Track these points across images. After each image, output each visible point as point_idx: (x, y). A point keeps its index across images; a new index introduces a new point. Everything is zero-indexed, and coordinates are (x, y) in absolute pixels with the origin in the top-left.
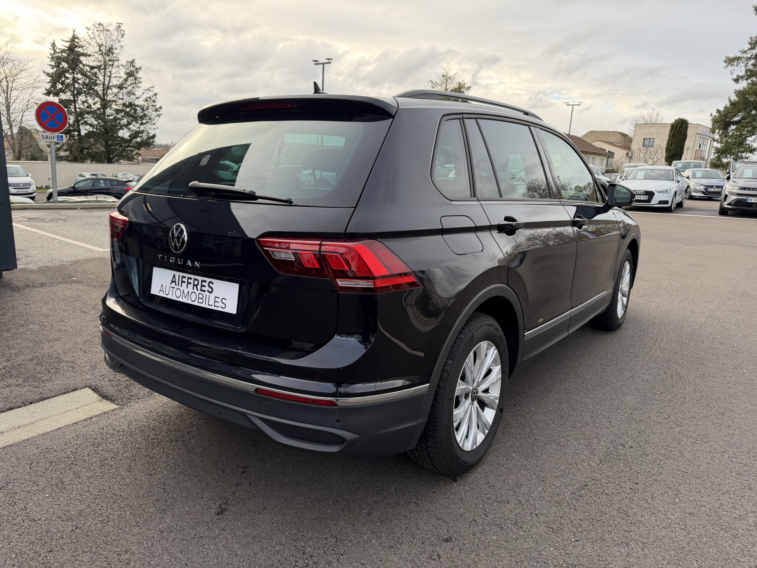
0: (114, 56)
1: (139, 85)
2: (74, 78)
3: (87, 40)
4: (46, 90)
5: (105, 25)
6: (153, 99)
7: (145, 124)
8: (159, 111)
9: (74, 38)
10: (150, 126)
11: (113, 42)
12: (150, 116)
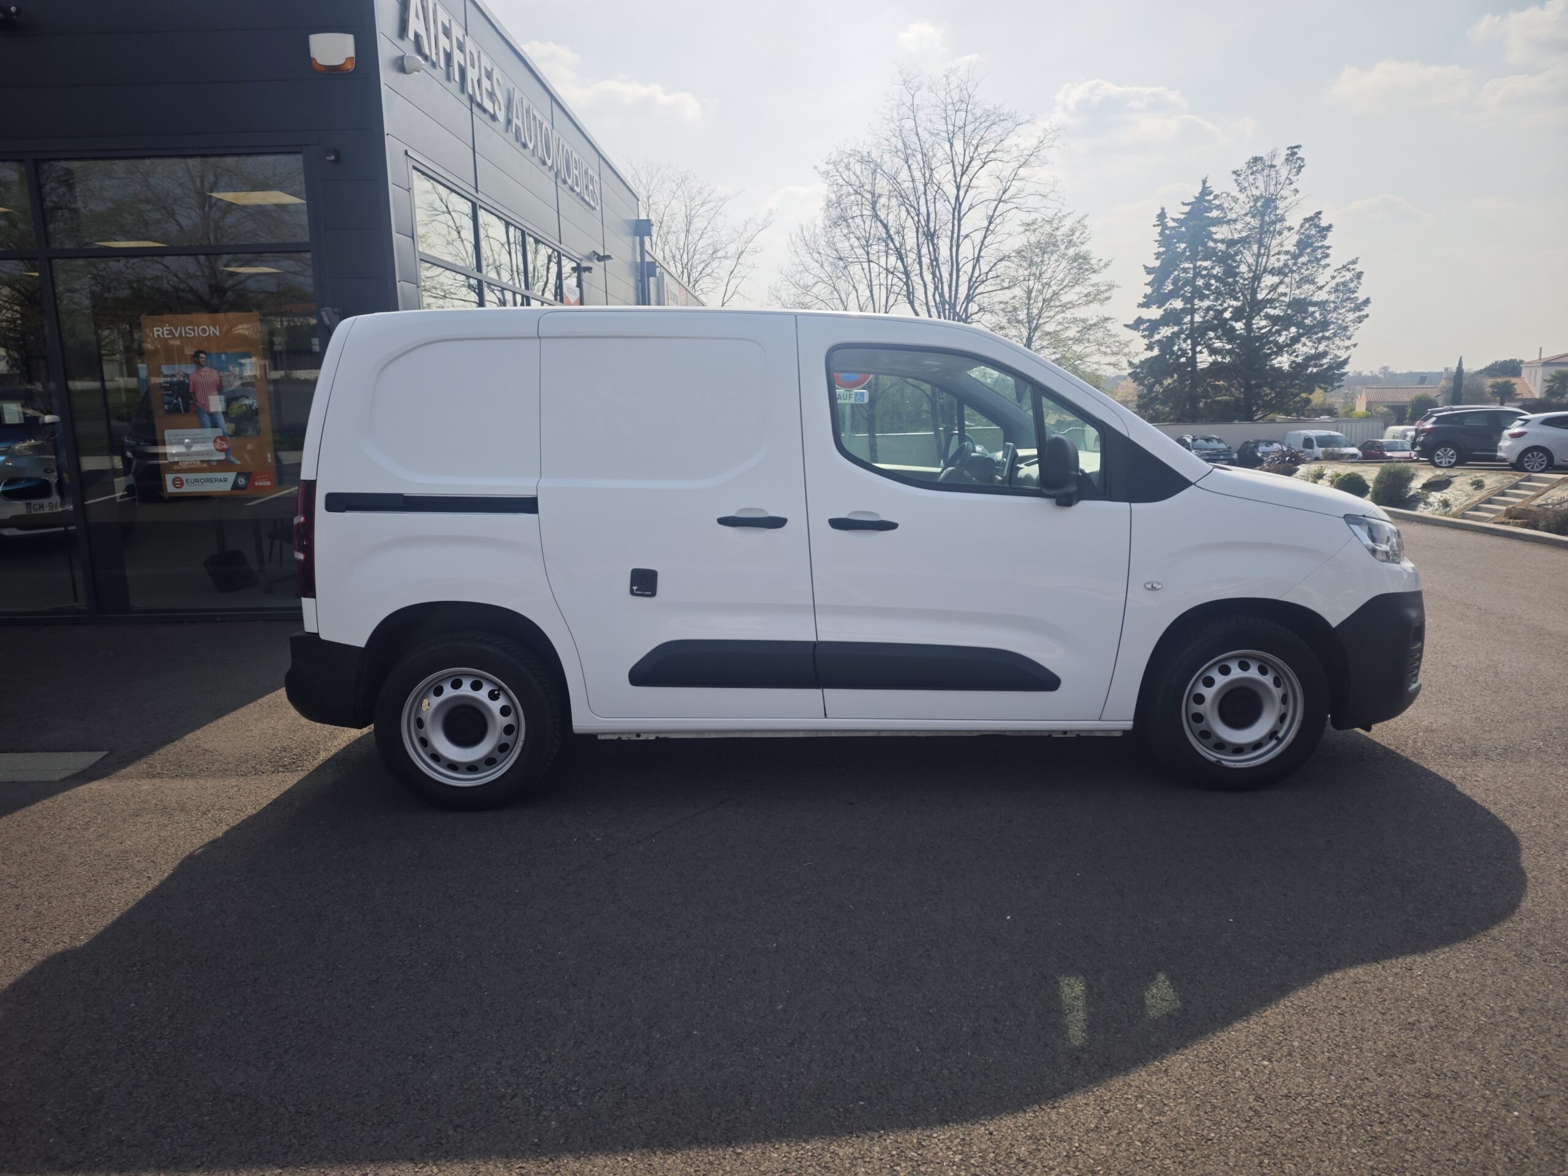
0: (1278, 212)
1: (1323, 262)
2: (1195, 268)
3: (1232, 194)
4: (1146, 296)
5: (1266, 158)
6: (1352, 285)
7: (1328, 338)
8: (1360, 310)
9: (1205, 191)
10: (1341, 344)
11: (1279, 187)
12: (1340, 322)
